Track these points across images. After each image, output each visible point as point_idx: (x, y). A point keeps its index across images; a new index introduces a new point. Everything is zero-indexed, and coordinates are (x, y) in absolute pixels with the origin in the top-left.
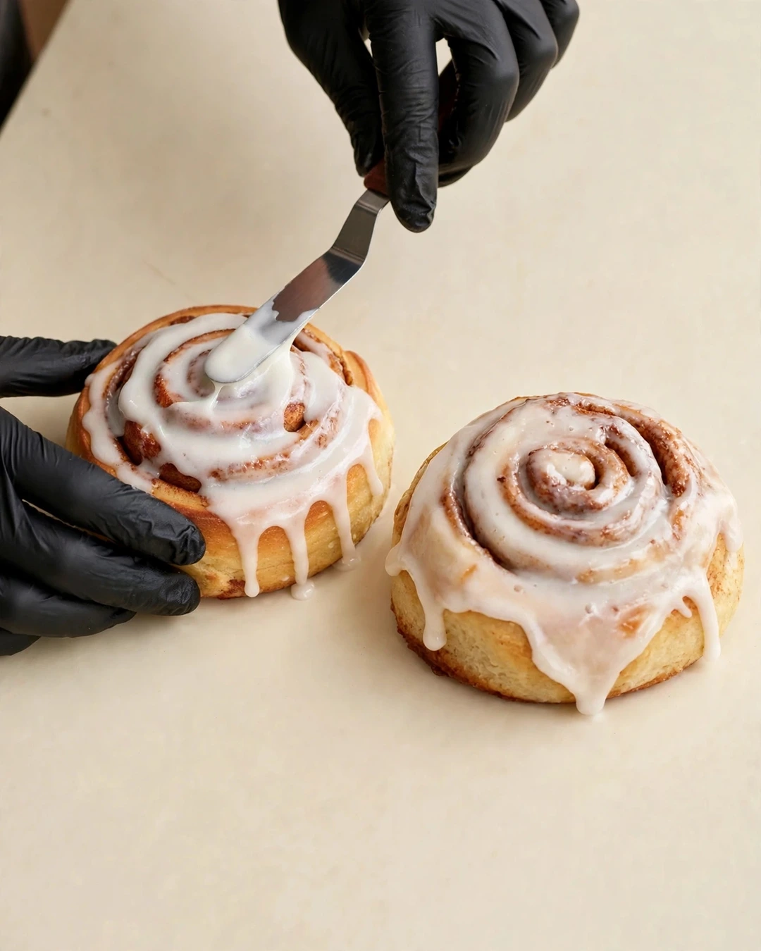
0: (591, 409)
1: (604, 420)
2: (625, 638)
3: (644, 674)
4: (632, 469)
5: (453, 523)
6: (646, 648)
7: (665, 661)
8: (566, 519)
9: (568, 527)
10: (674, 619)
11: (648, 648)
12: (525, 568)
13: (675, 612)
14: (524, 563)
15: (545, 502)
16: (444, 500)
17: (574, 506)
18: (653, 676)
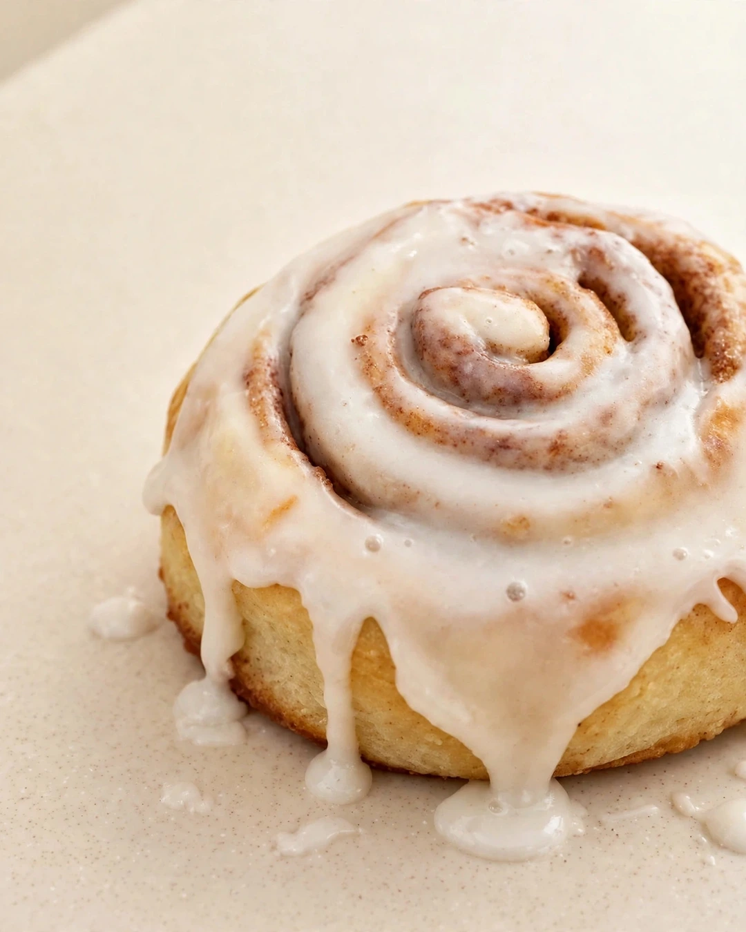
0: (553, 218)
1: (577, 237)
2: (587, 654)
3: (632, 731)
4: (627, 327)
5: (261, 417)
6: (635, 678)
7: (679, 709)
8: (480, 414)
9: (482, 432)
10: (699, 622)
11: (640, 676)
12: (394, 506)
13: (702, 609)
14: (389, 497)
15: (442, 384)
16: (248, 378)
17: (499, 391)
18: (654, 735)
